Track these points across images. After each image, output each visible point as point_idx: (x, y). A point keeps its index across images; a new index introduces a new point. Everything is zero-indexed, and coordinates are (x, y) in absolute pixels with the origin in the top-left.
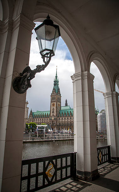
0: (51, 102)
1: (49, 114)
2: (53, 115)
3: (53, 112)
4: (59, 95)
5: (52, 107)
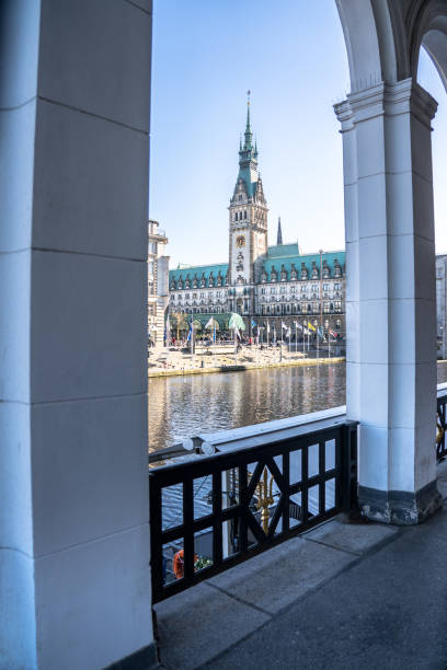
0: (232, 230)
1: (224, 274)
2: (240, 278)
3: (240, 267)
4: (259, 203)
5: (236, 250)
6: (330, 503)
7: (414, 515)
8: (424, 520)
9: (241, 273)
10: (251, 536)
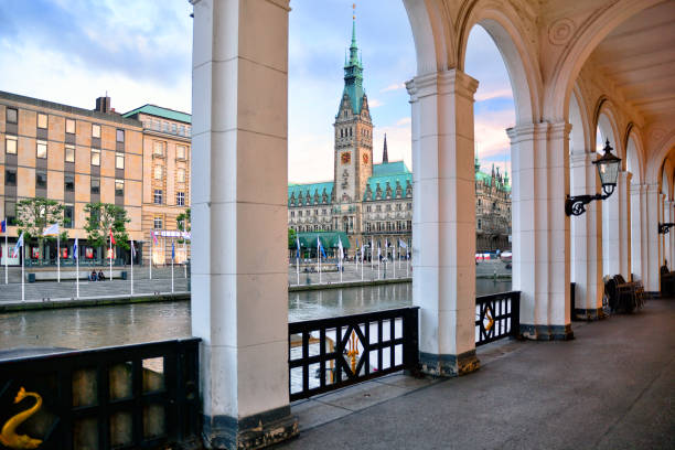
0: (338, 147)
1: (329, 192)
2: (345, 196)
3: (345, 185)
4: (365, 119)
5: (341, 167)
6: (399, 361)
7: (456, 370)
8: (462, 374)
9: (345, 191)
10: (344, 375)
